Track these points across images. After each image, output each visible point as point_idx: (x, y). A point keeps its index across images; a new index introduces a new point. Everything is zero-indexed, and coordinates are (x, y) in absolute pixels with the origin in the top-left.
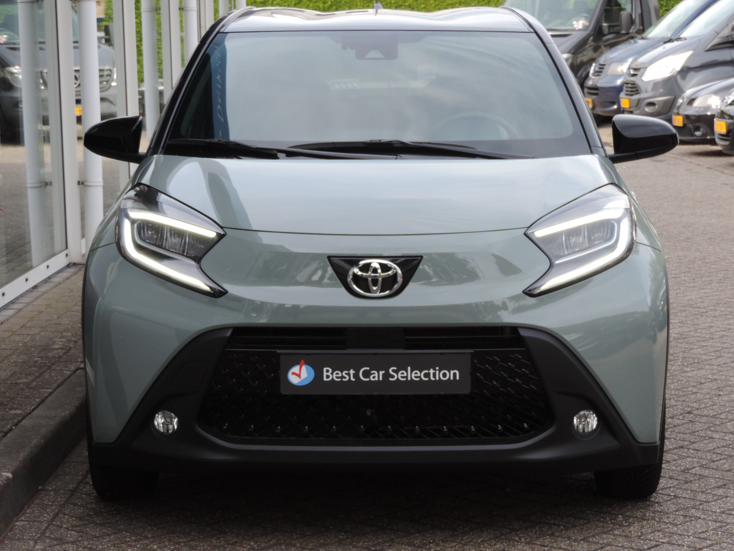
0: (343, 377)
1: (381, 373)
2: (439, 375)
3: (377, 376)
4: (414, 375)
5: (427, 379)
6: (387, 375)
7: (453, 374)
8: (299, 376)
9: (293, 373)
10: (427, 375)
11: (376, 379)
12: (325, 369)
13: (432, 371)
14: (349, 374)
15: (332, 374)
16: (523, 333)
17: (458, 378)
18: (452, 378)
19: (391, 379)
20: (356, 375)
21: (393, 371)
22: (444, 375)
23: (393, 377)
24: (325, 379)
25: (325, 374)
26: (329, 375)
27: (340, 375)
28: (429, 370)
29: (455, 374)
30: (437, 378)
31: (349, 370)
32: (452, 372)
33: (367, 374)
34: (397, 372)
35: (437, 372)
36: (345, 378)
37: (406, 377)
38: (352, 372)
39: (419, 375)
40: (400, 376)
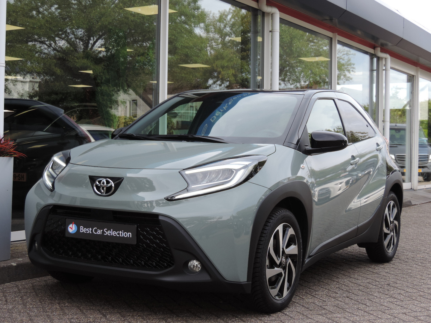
0: (87, 231)
1: (101, 231)
2: (123, 235)
3: (99, 232)
4: (113, 233)
5: (119, 236)
6: (103, 232)
7: (129, 235)
8: (72, 229)
9: (70, 228)
10: (119, 234)
11: (99, 233)
12: (81, 227)
13: (120, 232)
14: (89, 230)
15: (83, 229)
16: (161, 218)
17: (131, 237)
18: (128, 237)
19: (105, 234)
20: (92, 231)
21: (106, 230)
22: (126, 235)
23: (106, 233)
24: (81, 231)
25: (81, 229)
26: (83, 230)
27: (86, 230)
28: (119, 231)
29: (130, 234)
30: (123, 236)
31: (89, 228)
32: (129, 233)
33: (96, 231)
34: (107, 231)
35: (123, 233)
36: (88, 232)
37: (111, 234)
38: (90, 229)
39: (115, 233)
40: (108, 233)
